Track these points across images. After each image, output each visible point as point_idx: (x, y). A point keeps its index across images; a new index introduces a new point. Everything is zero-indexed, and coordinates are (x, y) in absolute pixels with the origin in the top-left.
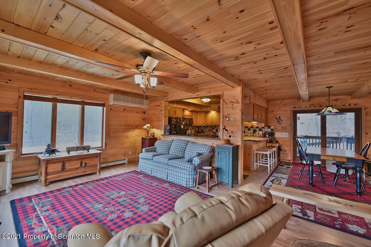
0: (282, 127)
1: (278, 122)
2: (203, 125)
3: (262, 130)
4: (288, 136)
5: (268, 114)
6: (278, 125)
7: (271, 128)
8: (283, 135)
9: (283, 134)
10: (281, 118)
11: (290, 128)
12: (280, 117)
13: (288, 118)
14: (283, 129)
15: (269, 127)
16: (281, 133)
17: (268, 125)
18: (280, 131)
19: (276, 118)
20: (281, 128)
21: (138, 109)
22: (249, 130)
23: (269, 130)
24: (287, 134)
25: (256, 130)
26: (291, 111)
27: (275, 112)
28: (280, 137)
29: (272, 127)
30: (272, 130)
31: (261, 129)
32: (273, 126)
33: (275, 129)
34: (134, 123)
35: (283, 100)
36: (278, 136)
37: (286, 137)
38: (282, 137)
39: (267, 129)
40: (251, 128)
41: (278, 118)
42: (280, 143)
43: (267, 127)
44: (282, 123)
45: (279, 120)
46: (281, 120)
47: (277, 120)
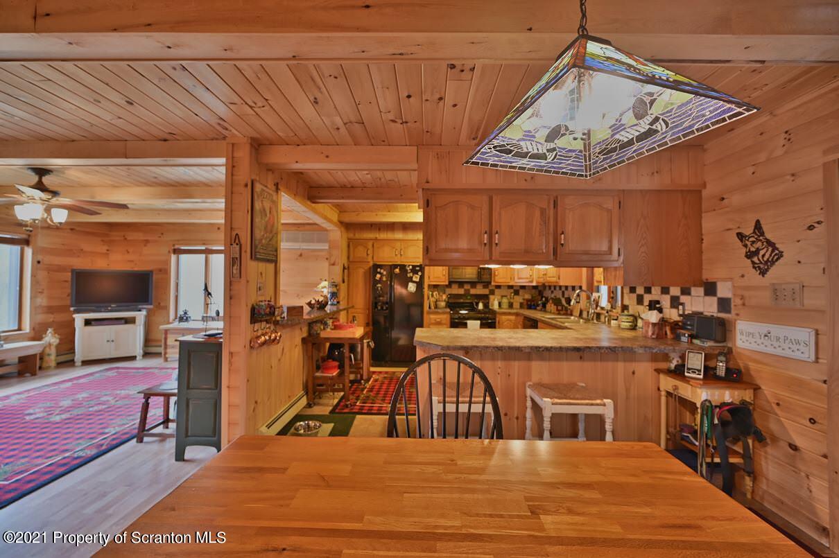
0: (775, 291)
1: (750, 255)
3: (683, 304)
4: (807, 354)
5: (703, 215)
6: (754, 277)
7: (720, 295)
8: (778, 339)
9: (777, 330)
10: (765, 228)
11: (823, 295)
12: (758, 222)
13: (812, 221)
14: (781, 306)
15: (710, 289)
16: (763, 328)
17: (705, 276)
18: (763, 314)
19: (741, 236)
20: (765, 297)
22: (640, 300)
23: (710, 307)
25: (658, 302)
26: (827, 166)
27: (735, 199)
28: (762, 348)
29: (724, 290)
30: (724, 304)
31: (678, 297)
32: (729, 284)
33: (739, 302)
36: (747, 345)
37: (799, 356)
38: (770, 350)
39: (701, 299)
40: (645, 292)
41: (748, 230)
42: (763, 387)
43: (701, 286)
44: (773, 263)
45: (753, 242)
46: (770, 243)
47: (746, 246)
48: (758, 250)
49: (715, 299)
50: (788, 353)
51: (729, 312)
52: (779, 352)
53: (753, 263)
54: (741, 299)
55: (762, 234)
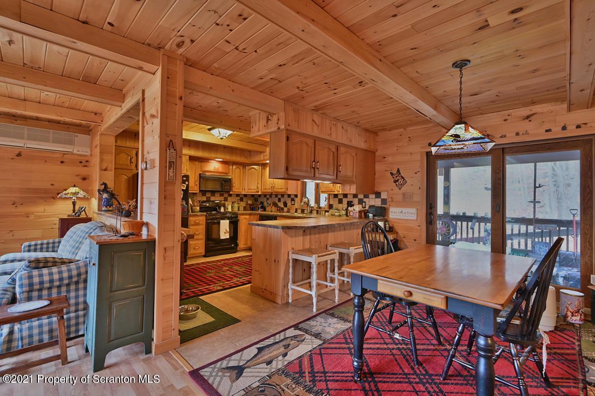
0: (404, 194)
1: (395, 182)
2: (258, 192)
3: (365, 202)
4: (414, 217)
5: (376, 163)
6: (396, 189)
7: (382, 197)
8: (405, 213)
9: (405, 210)
10: (401, 171)
11: (420, 197)
12: (398, 169)
13: (416, 171)
14: (406, 201)
15: (378, 195)
16: (399, 210)
17: (376, 190)
18: (399, 204)
19: (392, 174)
20: (400, 197)
21: (64, 154)
22: (340, 201)
23: (378, 203)
24: (414, 210)
25: (352, 202)
26: (421, 152)
27: (390, 159)
28: (399, 217)
29: (384, 196)
30: (384, 201)
31: (362, 199)
32: (386, 193)
33: (390, 200)
34: (52, 185)
35: (405, 127)
36: (394, 217)
37: (412, 218)
38: (402, 217)
39: (374, 200)
40: (344, 197)
41: (395, 172)
42: (399, 232)
43: (373, 194)
44: (404, 185)
45: (397, 177)
46: (402, 177)
47: (394, 178)
48: (398, 180)
49: (380, 199)
50: (409, 218)
51: (386, 204)
52: (405, 218)
53: (396, 185)
55: (400, 174)
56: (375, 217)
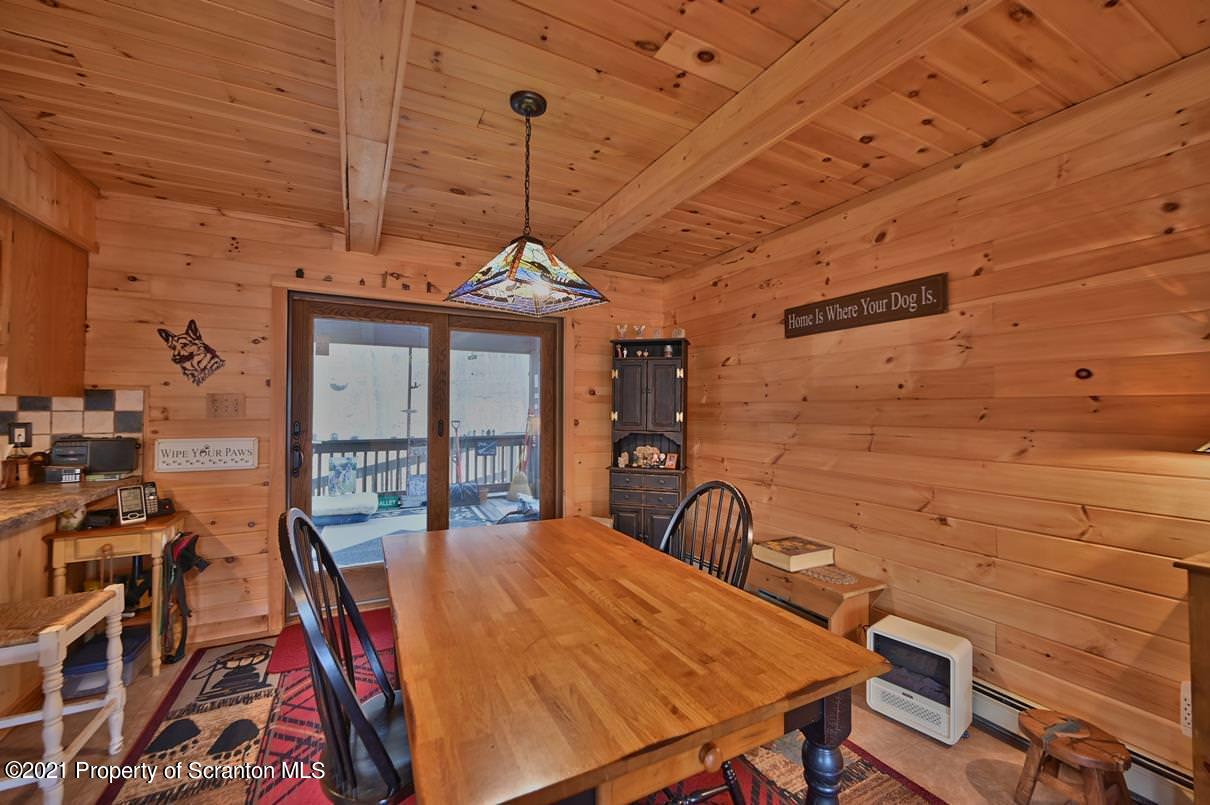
0: (213, 399)
1: (180, 360)
3: (27, 426)
4: (251, 462)
5: (91, 292)
6: (183, 384)
7: (119, 407)
8: (218, 453)
9: (215, 444)
10: (202, 331)
11: (268, 405)
13: (257, 335)
14: (221, 416)
15: (98, 399)
16: (199, 444)
17: (89, 380)
18: (189, 428)
19: (166, 335)
20: (200, 407)
23: (100, 425)
24: (248, 444)
26: (275, 290)
27: (158, 288)
28: (197, 467)
29: (128, 401)
30: (126, 420)
31: (12, 415)
32: (138, 394)
33: (156, 414)
35: (221, 204)
36: (174, 467)
37: (242, 465)
38: (208, 466)
39: (78, 415)
41: (178, 329)
42: (192, 511)
43: (77, 395)
44: (212, 371)
45: (185, 345)
46: (208, 349)
47: (174, 348)
48: (191, 356)
49: (112, 414)
50: (231, 465)
51: (139, 430)
52: (220, 466)
53: (184, 369)
54: (163, 412)
55: (199, 338)
56: (91, 478)
